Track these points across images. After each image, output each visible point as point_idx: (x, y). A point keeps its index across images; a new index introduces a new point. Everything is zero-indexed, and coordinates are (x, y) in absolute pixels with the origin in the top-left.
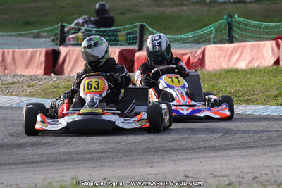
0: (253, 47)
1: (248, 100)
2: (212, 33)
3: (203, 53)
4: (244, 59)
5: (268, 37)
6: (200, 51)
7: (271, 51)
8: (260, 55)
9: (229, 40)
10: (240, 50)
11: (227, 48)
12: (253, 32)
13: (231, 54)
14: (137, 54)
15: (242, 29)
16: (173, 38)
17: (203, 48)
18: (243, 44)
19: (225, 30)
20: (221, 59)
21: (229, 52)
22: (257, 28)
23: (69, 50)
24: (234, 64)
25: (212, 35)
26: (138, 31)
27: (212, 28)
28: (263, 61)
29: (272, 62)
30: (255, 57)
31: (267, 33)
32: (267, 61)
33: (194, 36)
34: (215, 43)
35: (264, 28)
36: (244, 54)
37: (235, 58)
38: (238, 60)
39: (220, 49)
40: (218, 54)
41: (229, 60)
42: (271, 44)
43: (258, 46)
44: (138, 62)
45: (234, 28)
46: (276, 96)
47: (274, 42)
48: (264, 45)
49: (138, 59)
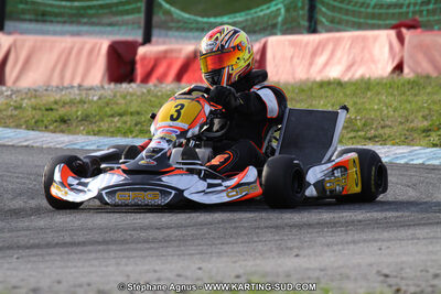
0: (354, 40)
1: (375, 137)
2: (279, 15)
3: (263, 51)
4: (339, 63)
5: (381, 22)
6: (257, 47)
7: (387, 49)
8: (367, 56)
9: (310, 27)
10: (330, 47)
11: (307, 43)
12: (354, 13)
13: (314, 54)
14: (142, 50)
15: (333, 8)
16: (207, 23)
17: (263, 41)
18: (337, 35)
19: (302, 8)
20: (296, 61)
21: (310, 49)
22: (361, 6)
23: (15, 42)
24: (320, 71)
25: (280, 19)
26: (143, 9)
27: (280, 6)
28: (373, 66)
29: (390, 68)
30: (359, 59)
31: (379, 17)
32: (380, 66)
33: (246, 20)
34: (284, 32)
35: (374, 7)
36: (339, 54)
37: (321, 60)
38: (326, 64)
39: (293, 44)
40: (289, 52)
41: (311, 64)
42: (388, 36)
43: (364, 39)
44: (142, 65)
45: (319, 6)
46: (427, 131)
47: (393, 33)
48: (376, 39)
49: (144, 58)
